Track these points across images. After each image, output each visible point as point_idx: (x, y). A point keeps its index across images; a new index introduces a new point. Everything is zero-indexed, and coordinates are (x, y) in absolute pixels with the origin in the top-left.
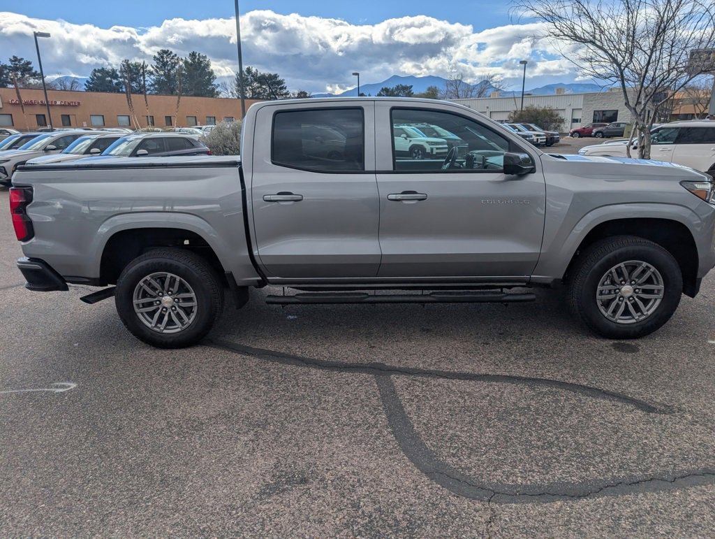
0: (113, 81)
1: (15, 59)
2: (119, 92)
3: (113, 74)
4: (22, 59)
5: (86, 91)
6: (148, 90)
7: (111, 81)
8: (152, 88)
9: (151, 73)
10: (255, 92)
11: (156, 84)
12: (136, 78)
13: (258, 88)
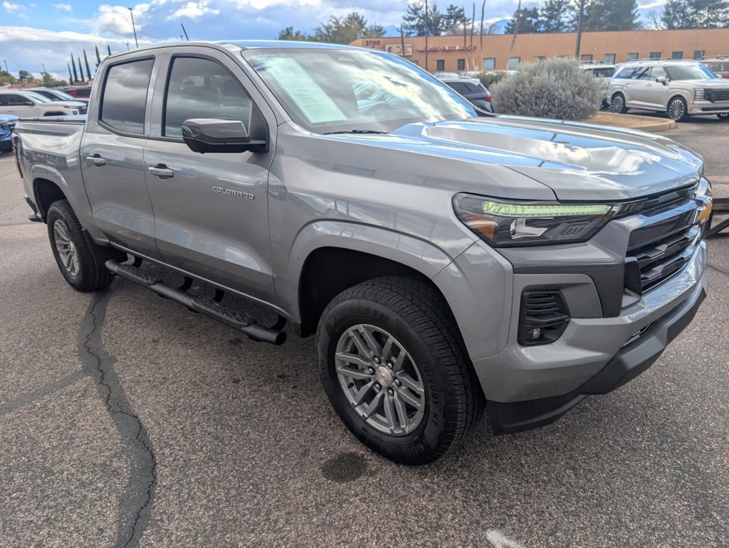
0: (533, 20)
1: (452, 8)
2: (536, 32)
3: (534, 13)
4: (457, 7)
5: (506, 33)
6: (566, 27)
7: (531, 21)
8: (570, 25)
9: (573, 8)
10: (688, 20)
11: (575, 20)
12: (556, 15)
13: (692, 14)
